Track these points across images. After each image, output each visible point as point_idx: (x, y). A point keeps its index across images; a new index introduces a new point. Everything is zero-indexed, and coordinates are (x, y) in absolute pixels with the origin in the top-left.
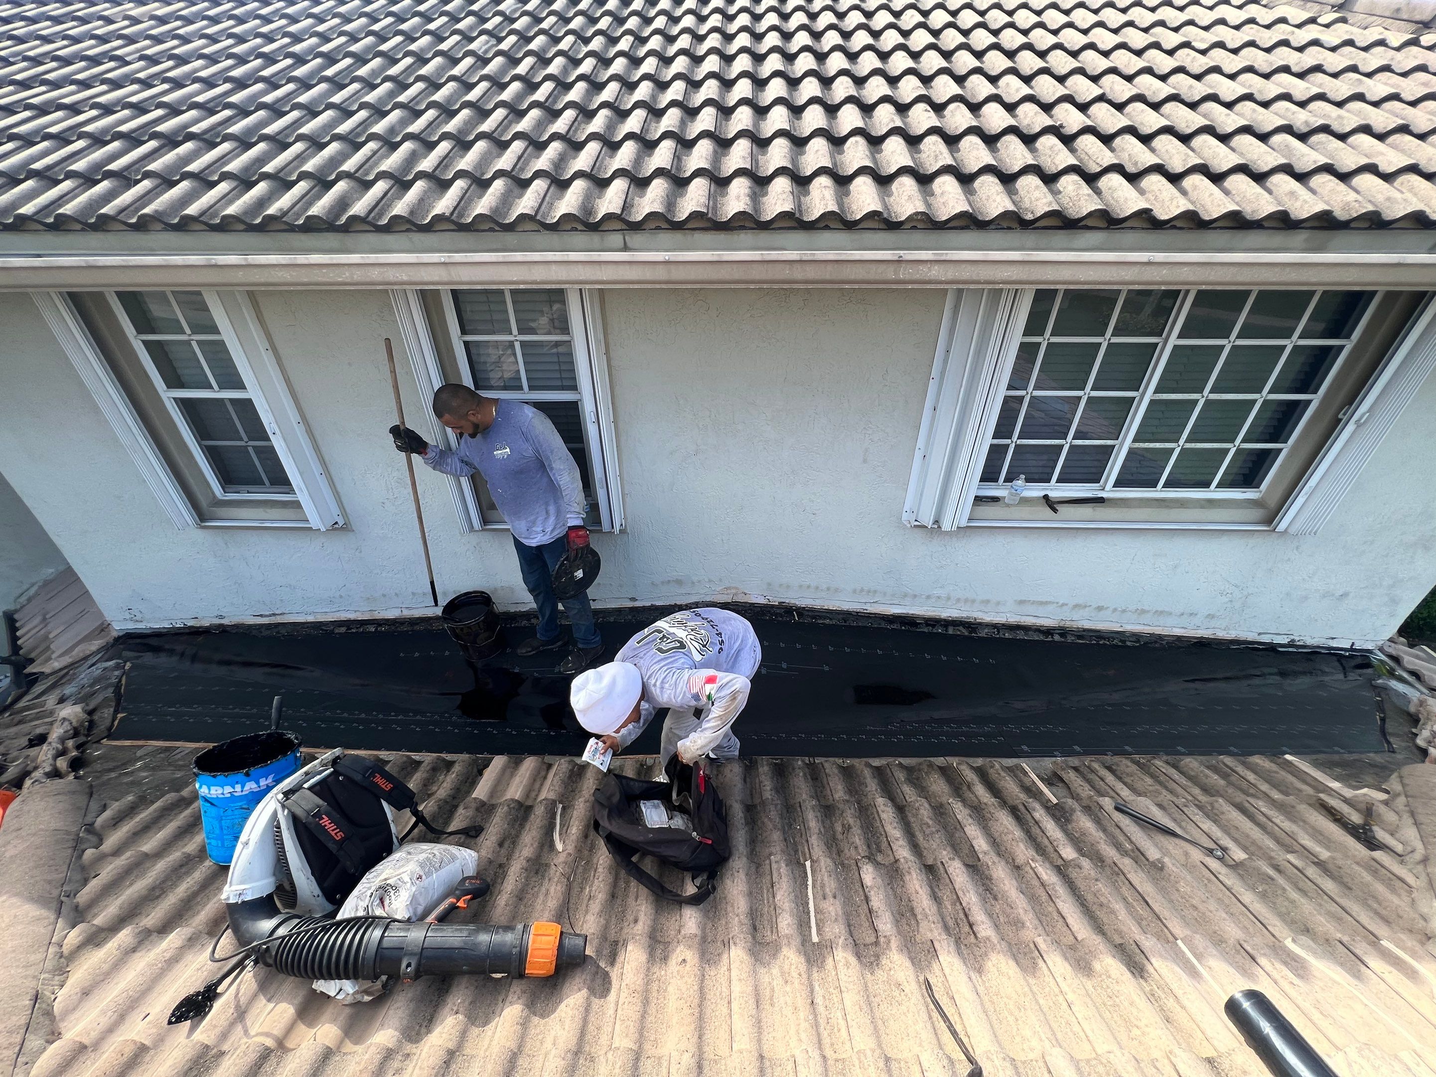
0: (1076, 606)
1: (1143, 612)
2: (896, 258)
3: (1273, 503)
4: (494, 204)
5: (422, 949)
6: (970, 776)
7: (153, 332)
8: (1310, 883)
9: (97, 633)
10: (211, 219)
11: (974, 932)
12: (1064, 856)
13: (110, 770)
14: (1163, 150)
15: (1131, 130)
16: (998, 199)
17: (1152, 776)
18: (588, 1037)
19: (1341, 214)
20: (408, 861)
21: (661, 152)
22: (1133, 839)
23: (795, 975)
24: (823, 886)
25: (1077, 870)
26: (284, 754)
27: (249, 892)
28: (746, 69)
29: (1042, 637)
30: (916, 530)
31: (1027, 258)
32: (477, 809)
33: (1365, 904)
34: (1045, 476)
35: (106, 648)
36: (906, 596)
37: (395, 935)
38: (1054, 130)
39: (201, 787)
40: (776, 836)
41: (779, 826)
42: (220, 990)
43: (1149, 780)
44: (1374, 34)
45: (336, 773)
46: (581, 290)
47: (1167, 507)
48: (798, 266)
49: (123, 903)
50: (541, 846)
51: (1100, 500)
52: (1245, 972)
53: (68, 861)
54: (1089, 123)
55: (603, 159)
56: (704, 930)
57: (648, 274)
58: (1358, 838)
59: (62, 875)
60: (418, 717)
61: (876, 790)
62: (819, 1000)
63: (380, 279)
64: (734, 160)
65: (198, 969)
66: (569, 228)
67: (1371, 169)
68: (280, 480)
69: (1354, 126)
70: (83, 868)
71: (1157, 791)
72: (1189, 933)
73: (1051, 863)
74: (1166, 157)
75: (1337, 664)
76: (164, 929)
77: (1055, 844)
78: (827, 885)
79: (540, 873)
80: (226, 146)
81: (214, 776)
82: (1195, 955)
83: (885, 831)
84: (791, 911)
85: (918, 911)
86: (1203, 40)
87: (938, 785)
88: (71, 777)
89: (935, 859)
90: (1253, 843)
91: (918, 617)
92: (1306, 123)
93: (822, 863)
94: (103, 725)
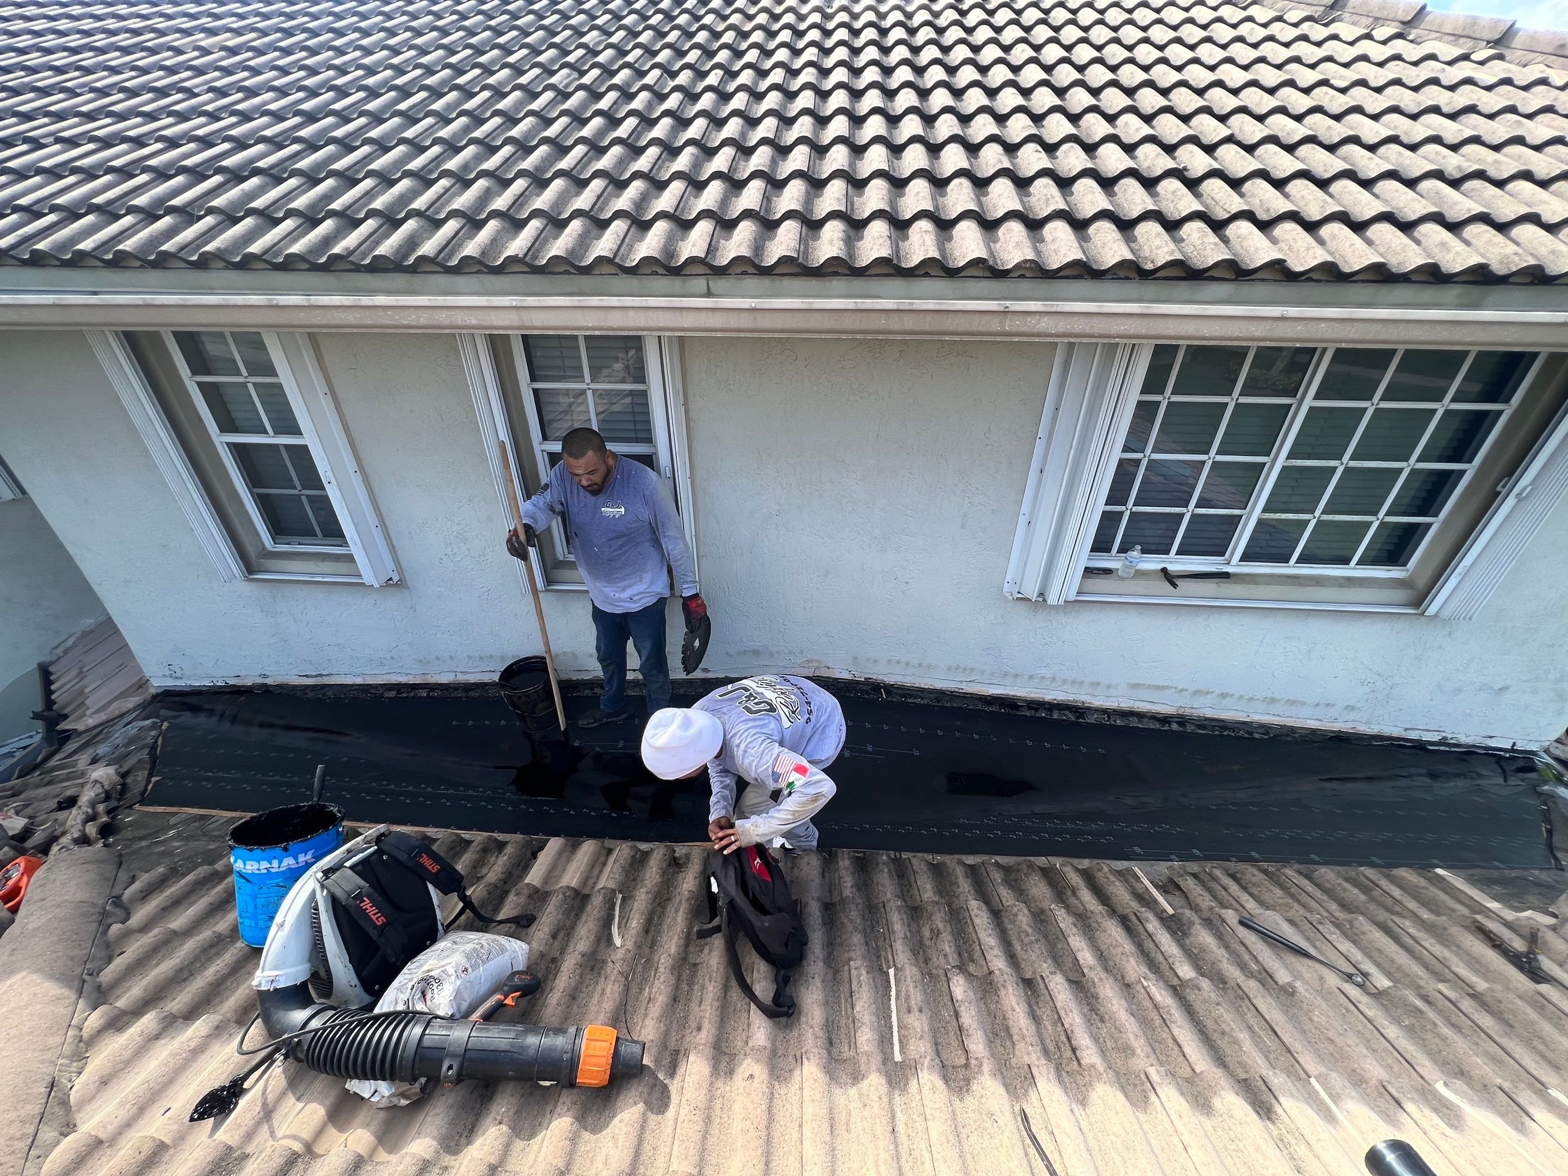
0: (1197, 692)
1: (1273, 700)
2: (1002, 309)
3: (1422, 583)
4: (570, 246)
5: (465, 1050)
6: (1075, 879)
7: (209, 373)
8: (1464, 1018)
9: (135, 688)
10: (274, 258)
11: (1076, 1058)
12: (1181, 974)
13: (141, 838)
14: (1298, 196)
15: (1263, 174)
16: (1115, 246)
17: (1283, 887)
18: (643, 1158)
19: (1498, 268)
20: (453, 951)
21: (749, 192)
22: (1261, 959)
23: (875, 1098)
24: (908, 998)
25: (1196, 991)
26: (326, 828)
27: (282, 979)
28: (843, 105)
29: (1158, 726)
30: (1019, 603)
31: (1146, 311)
32: (530, 896)
33: (1528, 1043)
34: (1164, 548)
35: (144, 706)
36: (1006, 675)
37: (437, 1033)
38: (1177, 173)
39: (235, 861)
40: (857, 939)
41: (860, 928)
42: (246, 1086)
43: (1279, 892)
44: (1535, 72)
45: (379, 852)
46: (659, 337)
47: (1300, 584)
48: (895, 315)
49: (148, 984)
50: (598, 940)
51: (1225, 576)
52: (1390, 1119)
53: (92, 937)
54: (1216, 166)
55: (688, 199)
56: (774, 1044)
57: (733, 321)
58: (1521, 968)
59: (85, 952)
60: (470, 792)
61: (969, 891)
62: (900, 1128)
63: (447, 322)
64: (828, 202)
65: (225, 1062)
66: (650, 271)
67: (1533, 219)
68: (334, 532)
69: (1513, 171)
70: (108, 945)
71: (1287, 905)
72: (1323, 1070)
73: (1166, 982)
74: (1302, 203)
75: (1495, 766)
76: (190, 1015)
77: (1171, 960)
78: (912, 997)
79: (596, 970)
80: (293, 182)
81: (251, 850)
82: (1330, 1095)
83: (978, 938)
84: (872, 1025)
85: (1014, 1031)
86: (1342, 78)
87: (1039, 889)
88: (100, 844)
89: (1034, 972)
90: (1399, 968)
91: (1020, 699)
92: (1459, 168)
93: (908, 972)
94: (136, 790)
